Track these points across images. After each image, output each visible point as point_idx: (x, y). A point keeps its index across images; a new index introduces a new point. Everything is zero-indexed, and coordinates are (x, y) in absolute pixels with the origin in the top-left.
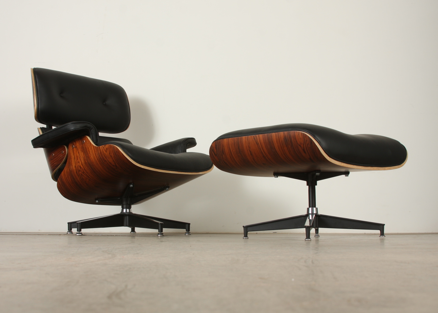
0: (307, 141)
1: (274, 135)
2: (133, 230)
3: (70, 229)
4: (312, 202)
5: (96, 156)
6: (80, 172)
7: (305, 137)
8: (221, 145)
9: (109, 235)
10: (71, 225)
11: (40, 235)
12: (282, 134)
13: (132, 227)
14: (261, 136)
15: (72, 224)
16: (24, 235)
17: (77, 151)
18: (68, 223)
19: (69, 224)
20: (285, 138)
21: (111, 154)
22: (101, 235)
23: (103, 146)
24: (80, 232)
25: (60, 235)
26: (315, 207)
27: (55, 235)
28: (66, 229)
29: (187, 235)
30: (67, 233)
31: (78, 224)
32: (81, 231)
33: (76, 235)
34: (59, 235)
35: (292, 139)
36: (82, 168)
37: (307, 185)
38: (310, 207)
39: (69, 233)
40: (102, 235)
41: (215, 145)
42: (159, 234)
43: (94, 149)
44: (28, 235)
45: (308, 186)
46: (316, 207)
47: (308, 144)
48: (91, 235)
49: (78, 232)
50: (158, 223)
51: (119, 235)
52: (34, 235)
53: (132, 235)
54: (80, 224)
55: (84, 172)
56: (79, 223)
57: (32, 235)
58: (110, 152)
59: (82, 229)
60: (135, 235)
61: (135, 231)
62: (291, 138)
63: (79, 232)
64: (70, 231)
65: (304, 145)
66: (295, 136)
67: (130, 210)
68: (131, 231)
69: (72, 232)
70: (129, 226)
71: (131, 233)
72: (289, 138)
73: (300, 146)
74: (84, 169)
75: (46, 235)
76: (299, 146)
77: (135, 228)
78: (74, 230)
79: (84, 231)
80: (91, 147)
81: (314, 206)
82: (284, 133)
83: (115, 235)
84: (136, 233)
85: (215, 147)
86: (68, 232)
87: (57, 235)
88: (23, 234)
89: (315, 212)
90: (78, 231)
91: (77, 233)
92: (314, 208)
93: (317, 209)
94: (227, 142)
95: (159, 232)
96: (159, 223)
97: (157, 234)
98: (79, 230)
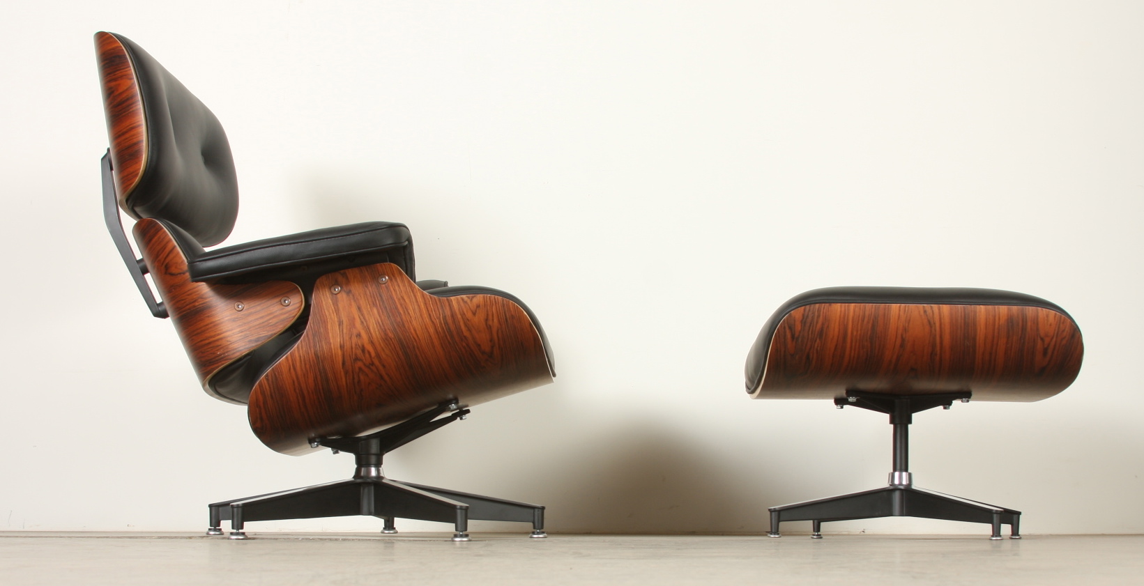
0: (1063, 331)
1: (981, 310)
2: (389, 525)
3: (215, 523)
4: (901, 459)
5: (433, 322)
6: (359, 364)
7: (1063, 323)
8: (821, 317)
9: (326, 539)
10: (218, 512)
11: (137, 538)
12: (1003, 310)
13: (386, 518)
14: (946, 308)
15: (220, 509)
16: (91, 537)
17: (353, 303)
18: (211, 506)
19: (213, 508)
20: (1010, 320)
21: (490, 323)
22: (303, 539)
23: (464, 296)
24: (241, 531)
25: (190, 538)
26: (906, 470)
27: (176, 537)
28: (204, 523)
29: (536, 539)
30: (208, 534)
31: (235, 509)
32: (242, 528)
33: (229, 539)
34: (186, 538)
35: (1029, 324)
36: (369, 353)
37: (891, 422)
38: (895, 470)
39: (212, 533)
40: (307, 539)
41: (803, 315)
42: (456, 536)
43: (425, 304)
44: (101, 537)
45: (892, 426)
46: (909, 471)
47: (1065, 337)
48: (276, 539)
49: (235, 531)
50: (454, 507)
51: (353, 540)
52: (118, 537)
53: (387, 538)
54: (240, 510)
55: (373, 364)
56: (238, 505)
57: (112, 537)
58: (490, 317)
59: (246, 524)
60: (396, 538)
61: (394, 529)
62: (1026, 322)
63: (238, 529)
64: (215, 527)
65: (1052, 338)
66: (1037, 318)
67: (378, 471)
68: (384, 529)
69: (220, 530)
70: (377, 513)
71: (383, 533)
72: (1020, 322)
73: (1042, 339)
74: (378, 356)
75: (151, 537)
76: (1039, 339)
77: (395, 519)
78: (226, 525)
79: (250, 527)
80: (415, 296)
81: (903, 467)
82: (1008, 309)
83: (341, 538)
84: (397, 532)
85: (801, 321)
86: (210, 529)
87: (182, 538)
88: (88, 537)
89: (904, 482)
90: (235, 527)
91: (232, 534)
92: (904, 474)
93: (910, 475)
94: (841, 311)
95: (456, 530)
96: (458, 507)
97: (453, 536)
98: (238, 525)
